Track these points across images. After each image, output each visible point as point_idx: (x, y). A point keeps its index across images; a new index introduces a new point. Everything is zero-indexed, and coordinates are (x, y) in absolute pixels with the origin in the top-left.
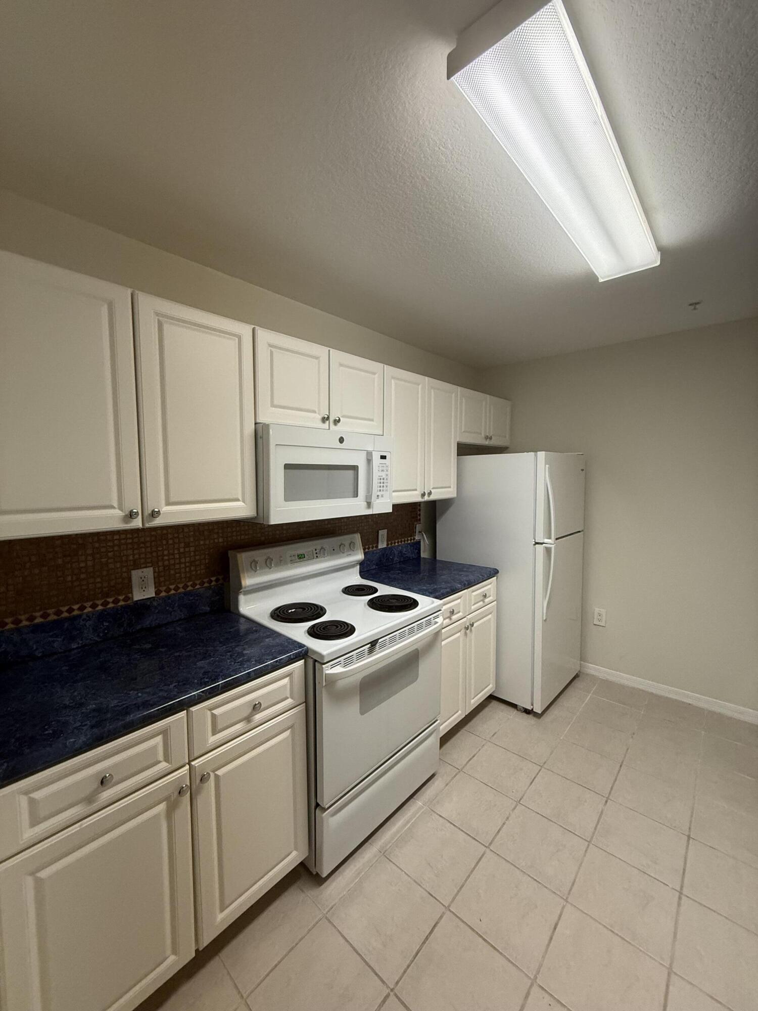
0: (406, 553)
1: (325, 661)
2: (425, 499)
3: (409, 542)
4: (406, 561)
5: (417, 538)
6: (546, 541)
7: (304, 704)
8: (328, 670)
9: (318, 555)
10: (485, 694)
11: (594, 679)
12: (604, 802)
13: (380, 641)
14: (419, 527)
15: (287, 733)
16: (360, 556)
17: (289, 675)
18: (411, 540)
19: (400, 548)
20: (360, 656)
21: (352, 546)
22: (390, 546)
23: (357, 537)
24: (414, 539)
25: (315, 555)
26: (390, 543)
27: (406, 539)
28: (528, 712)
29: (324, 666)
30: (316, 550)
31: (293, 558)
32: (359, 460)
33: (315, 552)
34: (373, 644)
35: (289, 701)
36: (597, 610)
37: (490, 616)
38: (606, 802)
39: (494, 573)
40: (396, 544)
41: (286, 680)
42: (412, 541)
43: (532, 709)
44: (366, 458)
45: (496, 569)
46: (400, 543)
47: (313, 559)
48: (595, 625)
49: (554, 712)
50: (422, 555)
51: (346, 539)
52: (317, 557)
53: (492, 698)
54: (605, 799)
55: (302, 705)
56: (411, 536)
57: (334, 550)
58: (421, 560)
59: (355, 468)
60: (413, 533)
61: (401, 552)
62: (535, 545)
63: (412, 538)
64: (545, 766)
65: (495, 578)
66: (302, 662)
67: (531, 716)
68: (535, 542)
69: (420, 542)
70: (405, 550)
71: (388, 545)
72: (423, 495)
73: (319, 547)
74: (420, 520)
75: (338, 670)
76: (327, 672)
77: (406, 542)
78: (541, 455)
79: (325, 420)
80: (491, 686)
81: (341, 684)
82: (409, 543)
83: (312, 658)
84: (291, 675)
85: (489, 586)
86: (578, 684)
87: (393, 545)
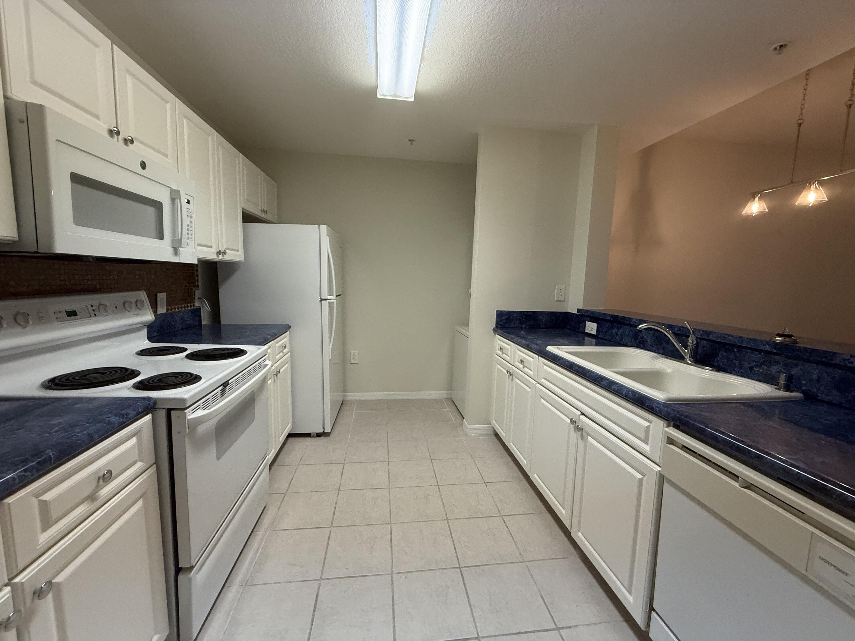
0: (187, 319)
1: (187, 405)
2: (220, 259)
3: (189, 308)
4: (189, 327)
5: (197, 304)
6: (329, 297)
7: (155, 466)
8: (191, 415)
9: (95, 312)
10: (285, 434)
11: (352, 402)
12: (387, 464)
13: (230, 382)
14: (198, 294)
15: (140, 503)
16: (149, 317)
17: (136, 433)
18: (191, 306)
19: (182, 314)
20: (215, 399)
21: (138, 305)
22: (170, 311)
23: (143, 295)
24: (194, 306)
25: (92, 313)
26: (169, 308)
27: (186, 305)
28: (319, 435)
29: (185, 411)
30: (92, 306)
31: (59, 315)
32: (163, 197)
33: (91, 309)
34: (225, 385)
35: (139, 465)
36: (352, 352)
37: (287, 365)
38: (388, 463)
39: (287, 328)
40: (177, 310)
41: (134, 441)
42: (192, 308)
43: (324, 431)
44: (170, 197)
45: (288, 325)
46: (180, 309)
47: (90, 316)
48: (351, 363)
49: (337, 428)
50: (204, 322)
51: (131, 296)
52: (95, 315)
53: (290, 436)
54: (387, 463)
55: (152, 467)
56: (191, 303)
57: (116, 307)
58: (202, 326)
59: (158, 206)
60: (191, 300)
61: (182, 319)
62: (321, 301)
63: (192, 304)
64: (346, 462)
65: (288, 332)
66: (148, 417)
67: (322, 438)
68: (321, 299)
69: (200, 308)
70: (186, 316)
71: (167, 310)
72: (219, 253)
73: (96, 303)
74: (198, 286)
75: (200, 413)
76: (189, 417)
77: (186, 308)
78: (324, 228)
79: (113, 133)
80: (290, 425)
81: (201, 429)
82: (190, 310)
83: (164, 408)
84: (139, 434)
85: (284, 339)
86: (344, 408)
87: (173, 310)
